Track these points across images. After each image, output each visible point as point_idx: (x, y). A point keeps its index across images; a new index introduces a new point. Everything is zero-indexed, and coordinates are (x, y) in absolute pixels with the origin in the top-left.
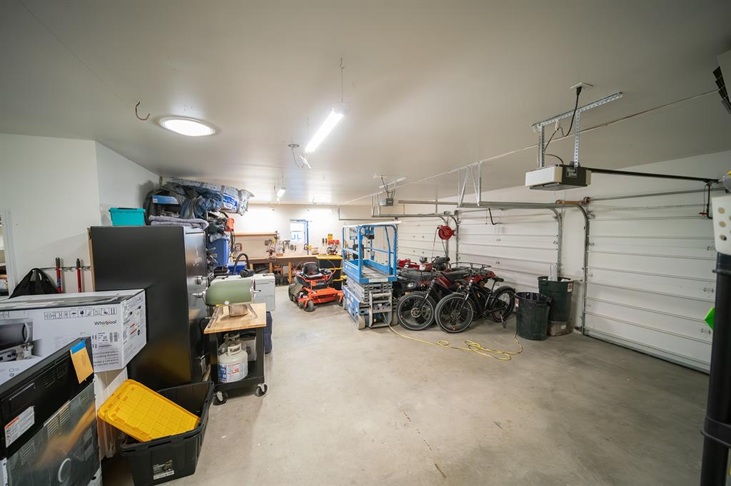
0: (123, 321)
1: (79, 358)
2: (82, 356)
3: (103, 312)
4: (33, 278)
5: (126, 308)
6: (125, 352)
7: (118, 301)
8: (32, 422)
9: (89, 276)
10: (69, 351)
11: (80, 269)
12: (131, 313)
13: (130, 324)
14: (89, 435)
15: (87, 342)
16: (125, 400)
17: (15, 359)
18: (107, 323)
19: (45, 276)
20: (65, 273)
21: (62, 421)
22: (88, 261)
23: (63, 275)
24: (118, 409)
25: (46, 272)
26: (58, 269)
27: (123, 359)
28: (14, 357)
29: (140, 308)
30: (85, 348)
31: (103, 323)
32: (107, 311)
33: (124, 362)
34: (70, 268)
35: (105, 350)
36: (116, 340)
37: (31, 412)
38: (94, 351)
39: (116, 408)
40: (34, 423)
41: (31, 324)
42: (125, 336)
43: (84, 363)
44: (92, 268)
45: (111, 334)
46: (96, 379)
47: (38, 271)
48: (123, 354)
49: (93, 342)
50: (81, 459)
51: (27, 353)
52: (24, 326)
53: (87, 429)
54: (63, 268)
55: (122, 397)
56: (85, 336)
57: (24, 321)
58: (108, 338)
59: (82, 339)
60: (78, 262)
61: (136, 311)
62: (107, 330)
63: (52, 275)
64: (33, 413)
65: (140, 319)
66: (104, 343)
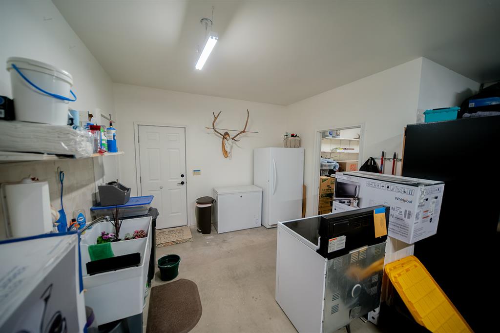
0: (417, 204)
1: (379, 218)
2: (381, 218)
3: (403, 190)
4: (369, 163)
5: (423, 193)
6: (415, 231)
7: (417, 185)
8: (343, 246)
9: (399, 165)
10: (373, 211)
11: (395, 160)
12: (427, 200)
13: (424, 209)
14: (375, 279)
15: (387, 210)
16: (407, 270)
17: (349, 205)
18: (405, 201)
19: (375, 163)
20: (386, 162)
21: (361, 257)
22: (400, 156)
23: (385, 162)
24: (399, 275)
25: (376, 160)
26: (382, 159)
27: (412, 237)
28: (350, 203)
29: (436, 198)
30: (384, 213)
31: (401, 200)
32: (406, 190)
33: (412, 239)
34: (389, 159)
35: (399, 222)
36: (409, 218)
37: (344, 240)
38: (391, 219)
39: (398, 272)
40: (344, 247)
41: (359, 186)
42: (417, 217)
43: (382, 224)
44: (403, 160)
45: (406, 211)
46: (388, 241)
47: (372, 159)
48: (412, 231)
49: (391, 212)
50: (368, 291)
51: (355, 204)
52: (356, 187)
53: (375, 273)
54: (385, 158)
55: (407, 267)
56: (387, 205)
57: (357, 184)
58: (403, 213)
59: (384, 206)
60: (395, 155)
61: (432, 200)
62: (404, 207)
63: (378, 162)
64: (345, 241)
65: (435, 208)
66: (399, 216)
